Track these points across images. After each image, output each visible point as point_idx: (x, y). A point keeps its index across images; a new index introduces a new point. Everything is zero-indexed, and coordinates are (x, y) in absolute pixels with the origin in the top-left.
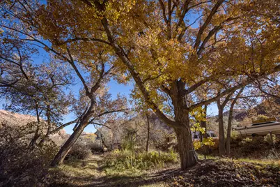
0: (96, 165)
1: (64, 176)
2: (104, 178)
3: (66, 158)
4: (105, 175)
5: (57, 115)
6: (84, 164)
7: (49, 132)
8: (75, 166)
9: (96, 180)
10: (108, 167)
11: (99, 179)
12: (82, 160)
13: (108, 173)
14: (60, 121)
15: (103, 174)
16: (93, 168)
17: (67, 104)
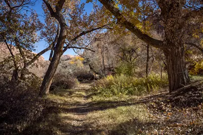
0: (84, 94)
1: (52, 102)
2: (89, 103)
3: (51, 89)
4: (91, 101)
5: (28, 46)
6: (71, 93)
7: (26, 64)
8: (61, 95)
9: (83, 105)
10: (95, 94)
11: (85, 105)
12: (68, 90)
13: (94, 99)
14: (33, 52)
15: (90, 100)
16: (81, 96)
17: (33, 28)
